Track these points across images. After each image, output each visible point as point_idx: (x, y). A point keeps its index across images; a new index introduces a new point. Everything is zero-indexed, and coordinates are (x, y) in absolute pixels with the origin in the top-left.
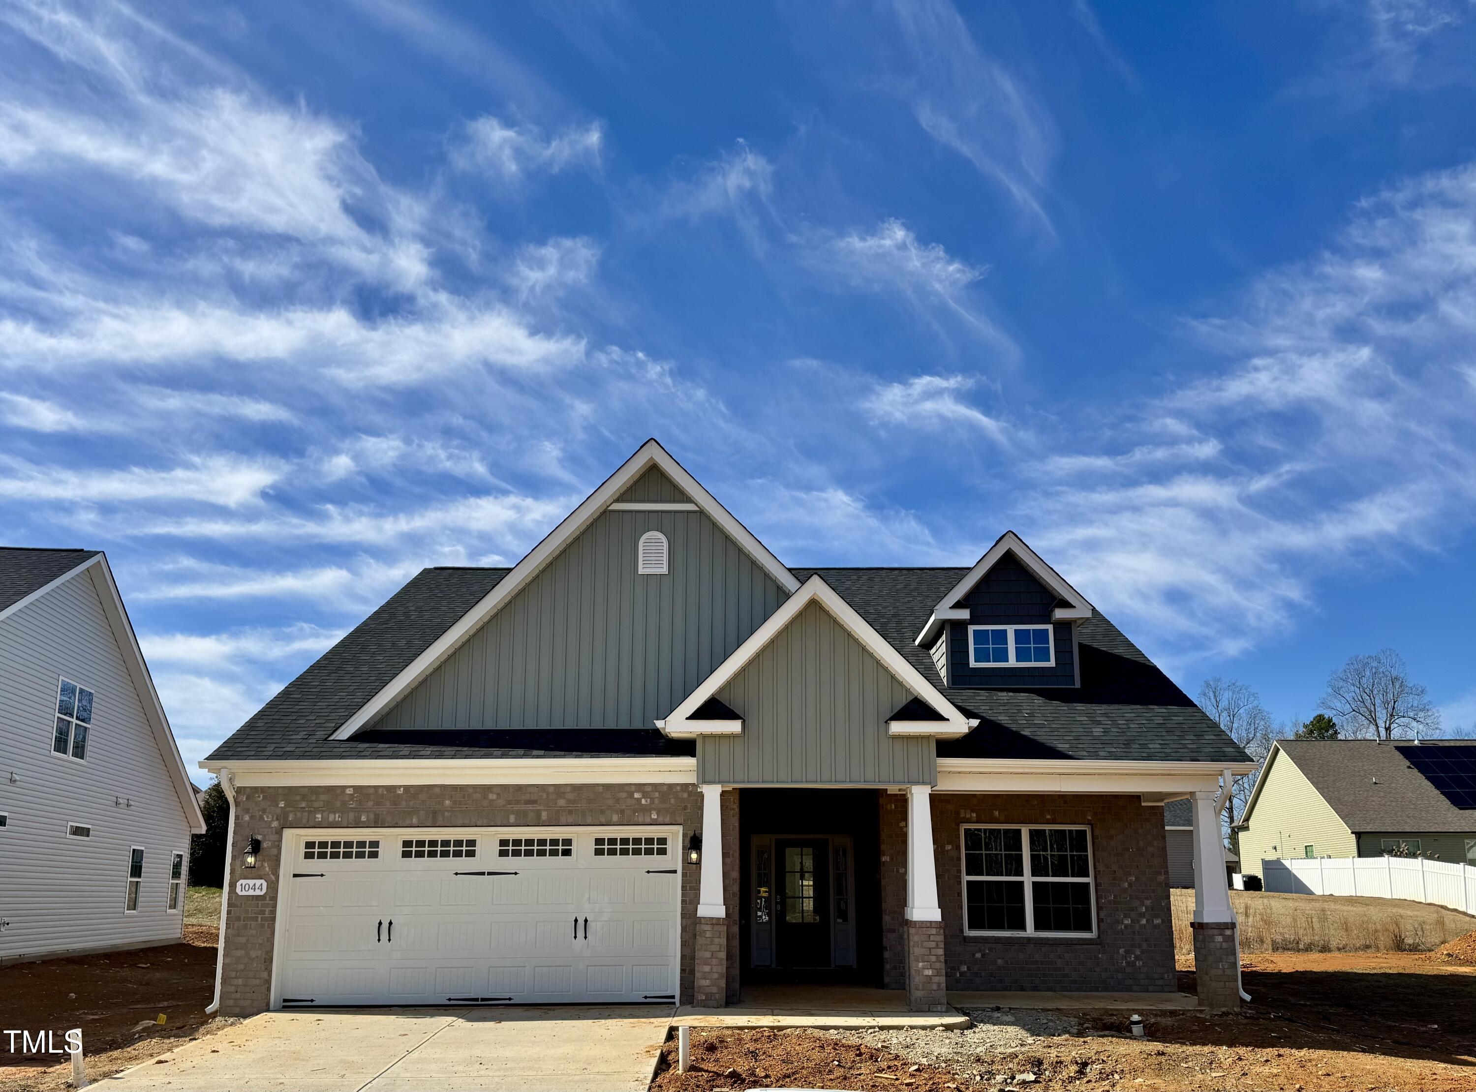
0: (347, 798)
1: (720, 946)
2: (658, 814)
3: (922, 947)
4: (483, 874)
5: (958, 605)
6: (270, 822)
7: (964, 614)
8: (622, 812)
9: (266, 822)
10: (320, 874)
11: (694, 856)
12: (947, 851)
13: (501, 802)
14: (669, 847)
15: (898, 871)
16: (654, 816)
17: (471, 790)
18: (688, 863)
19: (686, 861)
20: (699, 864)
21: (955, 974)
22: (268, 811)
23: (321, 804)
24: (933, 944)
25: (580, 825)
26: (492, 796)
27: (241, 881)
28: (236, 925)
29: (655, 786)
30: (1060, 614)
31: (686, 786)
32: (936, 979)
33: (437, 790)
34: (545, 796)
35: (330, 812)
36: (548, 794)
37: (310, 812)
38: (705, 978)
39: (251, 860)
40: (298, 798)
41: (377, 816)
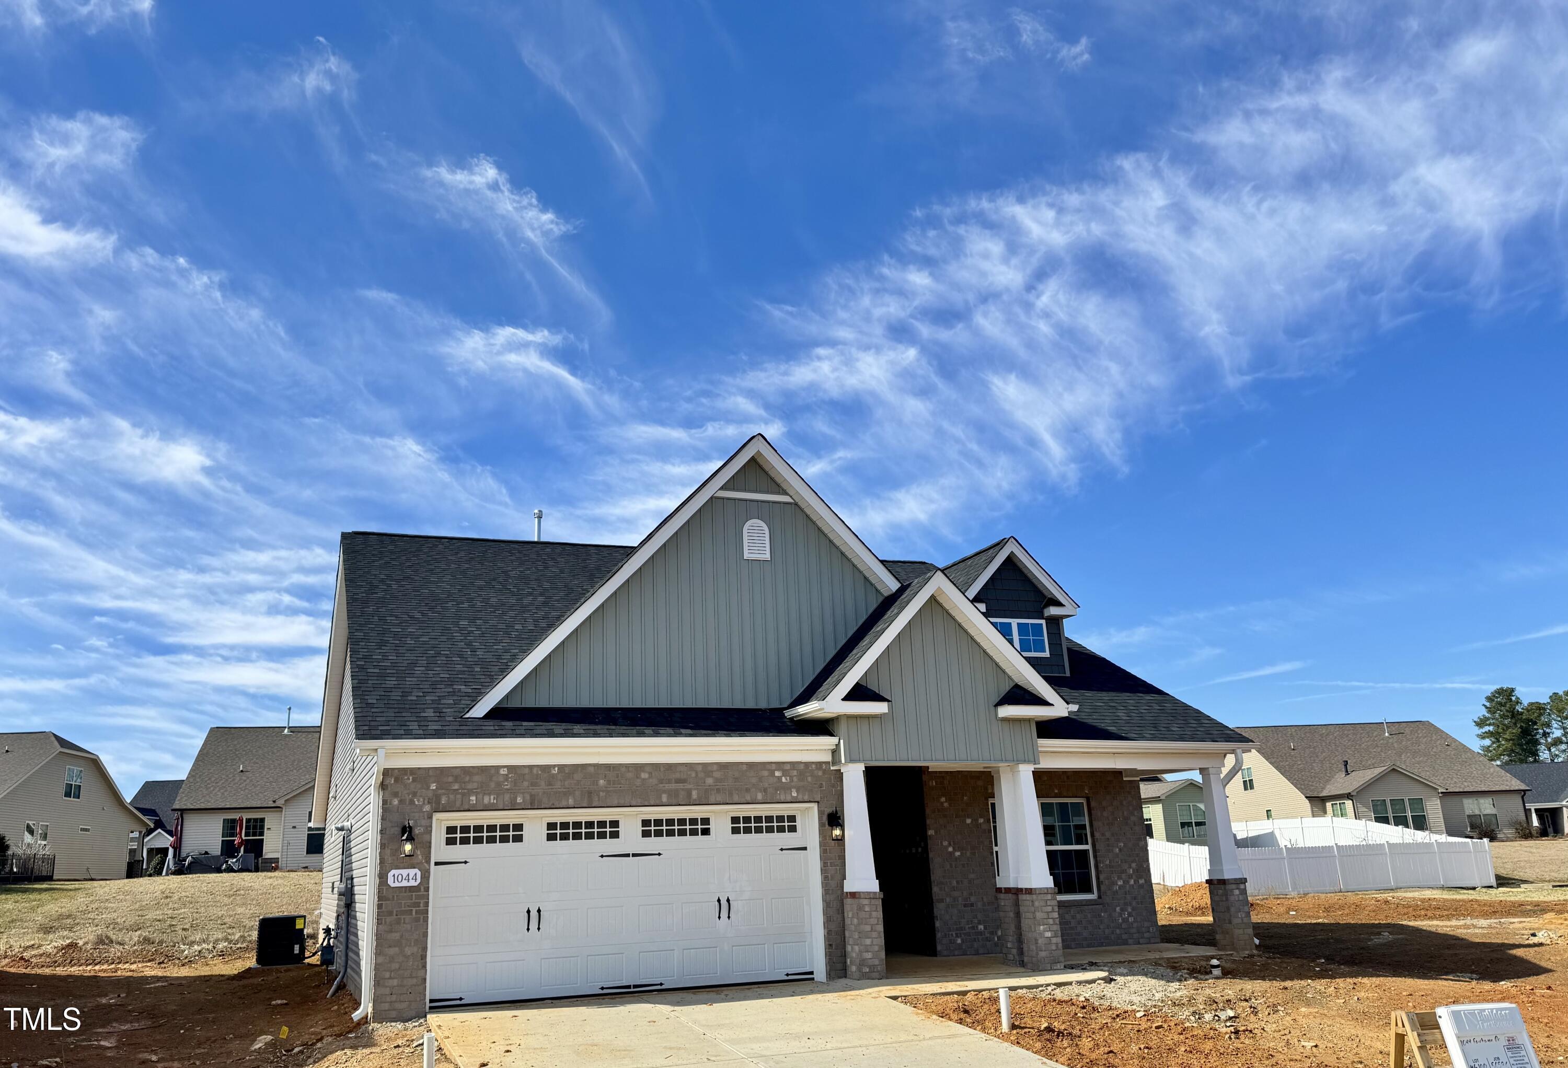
0: (501, 779)
1: (878, 919)
2: (797, 792)
3: (1042, 912)
4: (628, 855)
6: (421, 807)
8: (765, 790)
9: (417, 805)
10: (464, 861)
11: (835, 832)
12: (980, 824)
13: (654, 781)
14: (801, 824)
15: (942, 845)
16: (794, 794)
17: (623, 769)
18: (833, 840)
19: (827, 838)
20: (841, 840)
21: (994, 938)
22: (418, 794)
23: (475, 785)
24: (1050, 909)
26: (644, 775)
27: (393, 872)
28: (389, 919)
29: (793, 764)
31: (819, 764)
32: (1054, 940)
33: (592, 769)
34: (693, 775)
35: (485, 794)
36: (697, 773)
37: (463, 795)
38: (867, 951)
39: (408, 847)
40: (450, 779)
41: (533, 797)
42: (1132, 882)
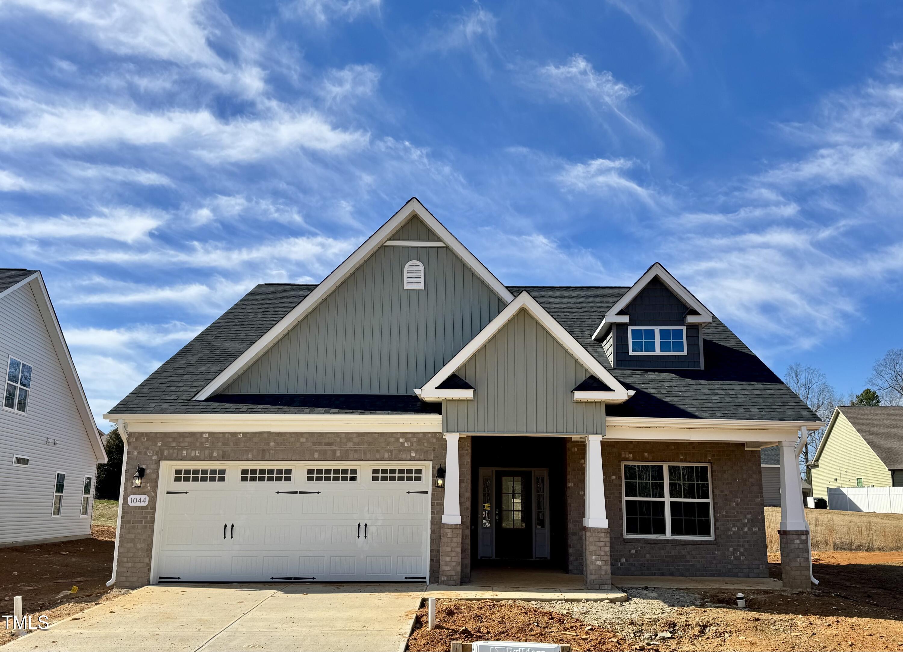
0: (204, 440)
1: (457, 543)
2: (416, 453)
3: (595, 545)
4: (296, 493)
5: (621, 313)
6: (152, 456)
7: (625, 319)
8: (391, 451)
9: (149, 456)
10: (185, 492)
11: (440, 482)
12: (613, 480)
13: (309, 444)
14: (423, 475)
15: (579, 494)
16: (413, 454)
17: (288, 436)
18: (436, 487)
19: (435, 486)
20: (443, 487)
21: (617, 564)
22: (150, 448)
23: (186, 444)
24: (602, 544)
25: (362, 460)
26: (303, 440)
27: (131, 496)
28: (128, 526)
29: (414, 434)
30: (691, 319)
31: (434, 434)
32: (604, 568)
33: (266, 435)
34: (338, 440)
35: (192, 450)
36: (341, 438)
37: (178, 450)
38: (447, 565)
39: (138, 482)
40: (170, 440)
41: (224, 453)
42: (746, 529)
